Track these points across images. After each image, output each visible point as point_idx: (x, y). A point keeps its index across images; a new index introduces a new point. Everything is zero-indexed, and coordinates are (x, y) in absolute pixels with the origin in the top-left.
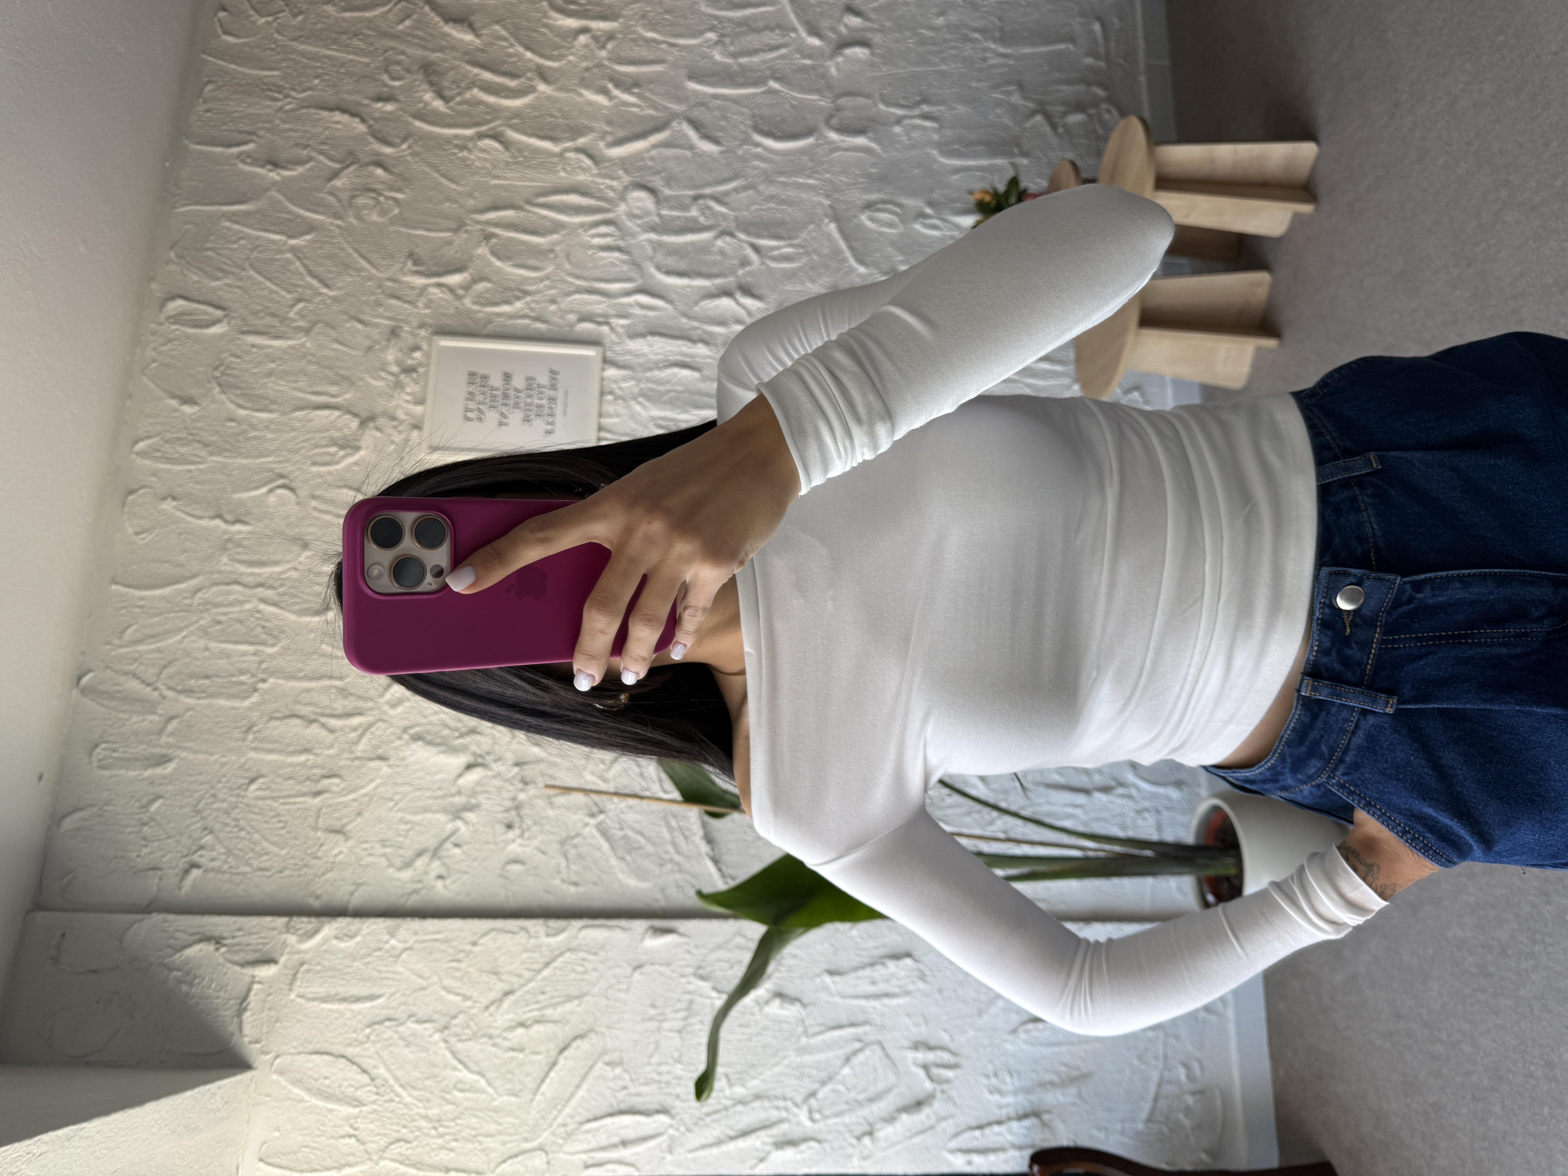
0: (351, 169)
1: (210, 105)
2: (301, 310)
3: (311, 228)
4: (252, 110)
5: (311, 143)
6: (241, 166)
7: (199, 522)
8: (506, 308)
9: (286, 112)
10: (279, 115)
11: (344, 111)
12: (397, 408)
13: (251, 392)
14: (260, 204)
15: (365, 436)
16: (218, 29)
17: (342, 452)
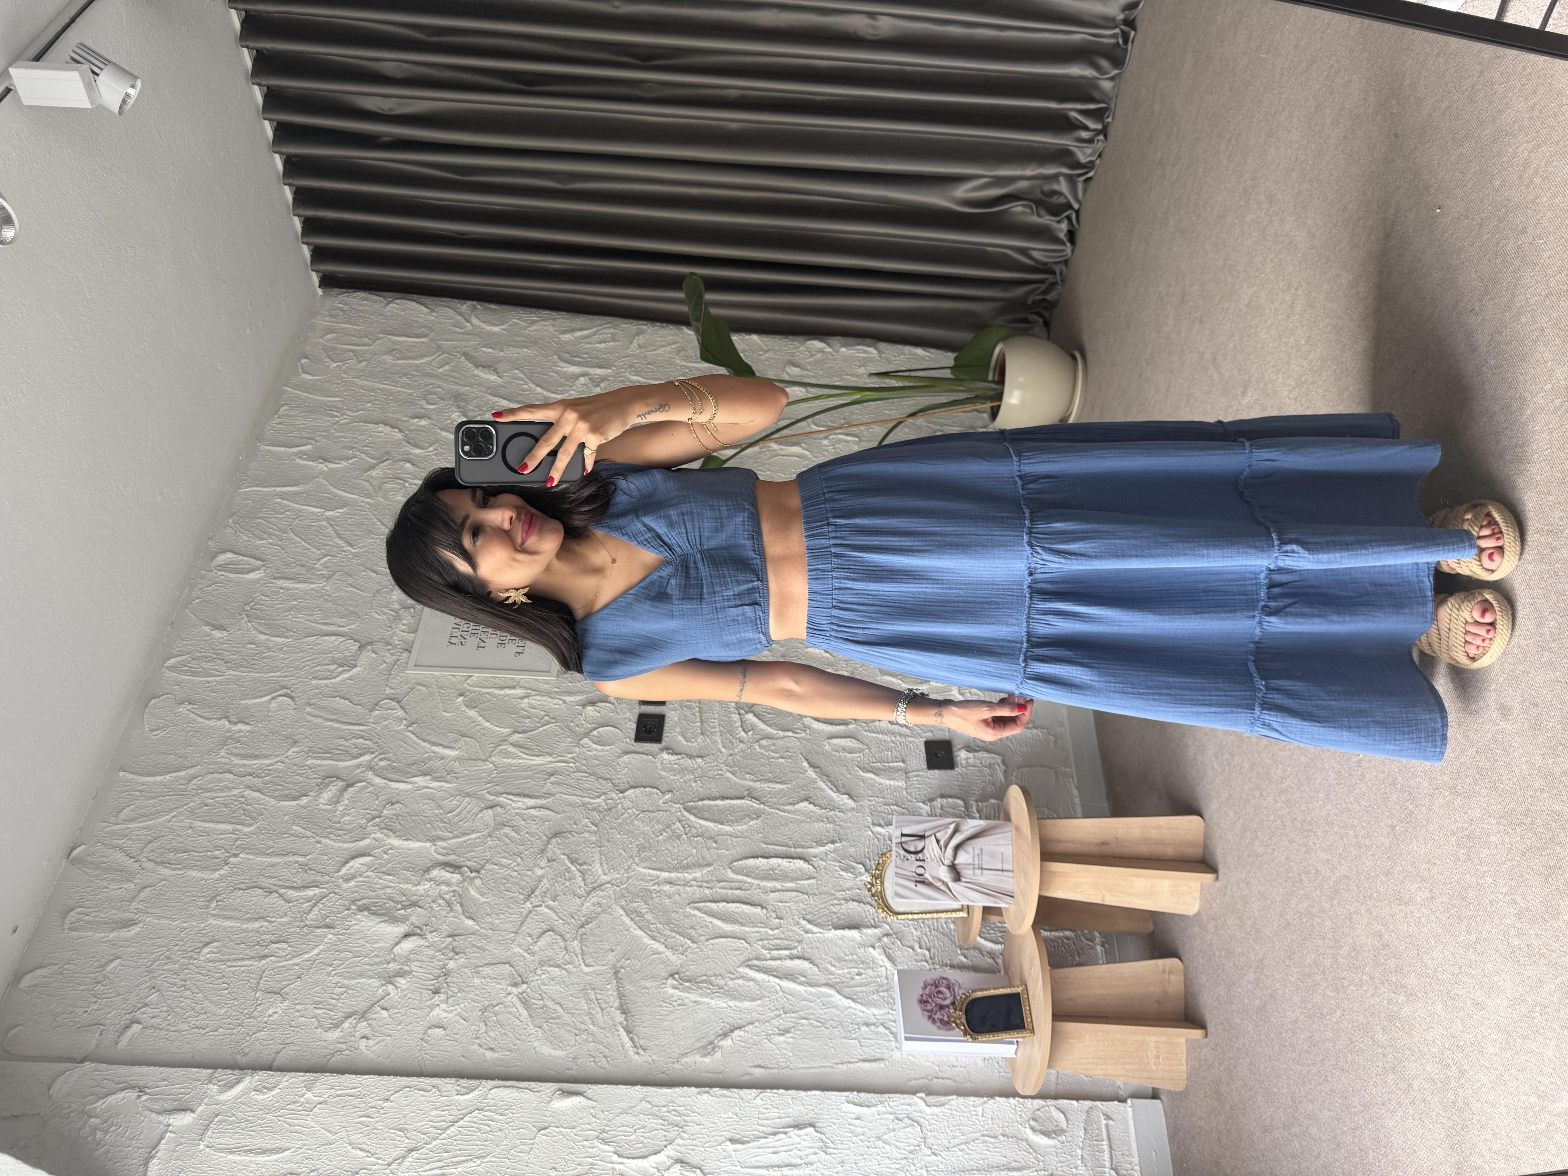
0: (385, 464)
1: (282, 420)
2: (326, 562)
3: (345, 504)
4: (315, 424)
5: (357, 446)
6: (298, 460)
7: (207, 722)
9: (341, 425)
10: (336, 427)
11: (386, 425)
12: (392, 636)
13: (272, 622)
14: (307, 487)
15: (362, 657)
16: (300, 370)
17: (340, 669)
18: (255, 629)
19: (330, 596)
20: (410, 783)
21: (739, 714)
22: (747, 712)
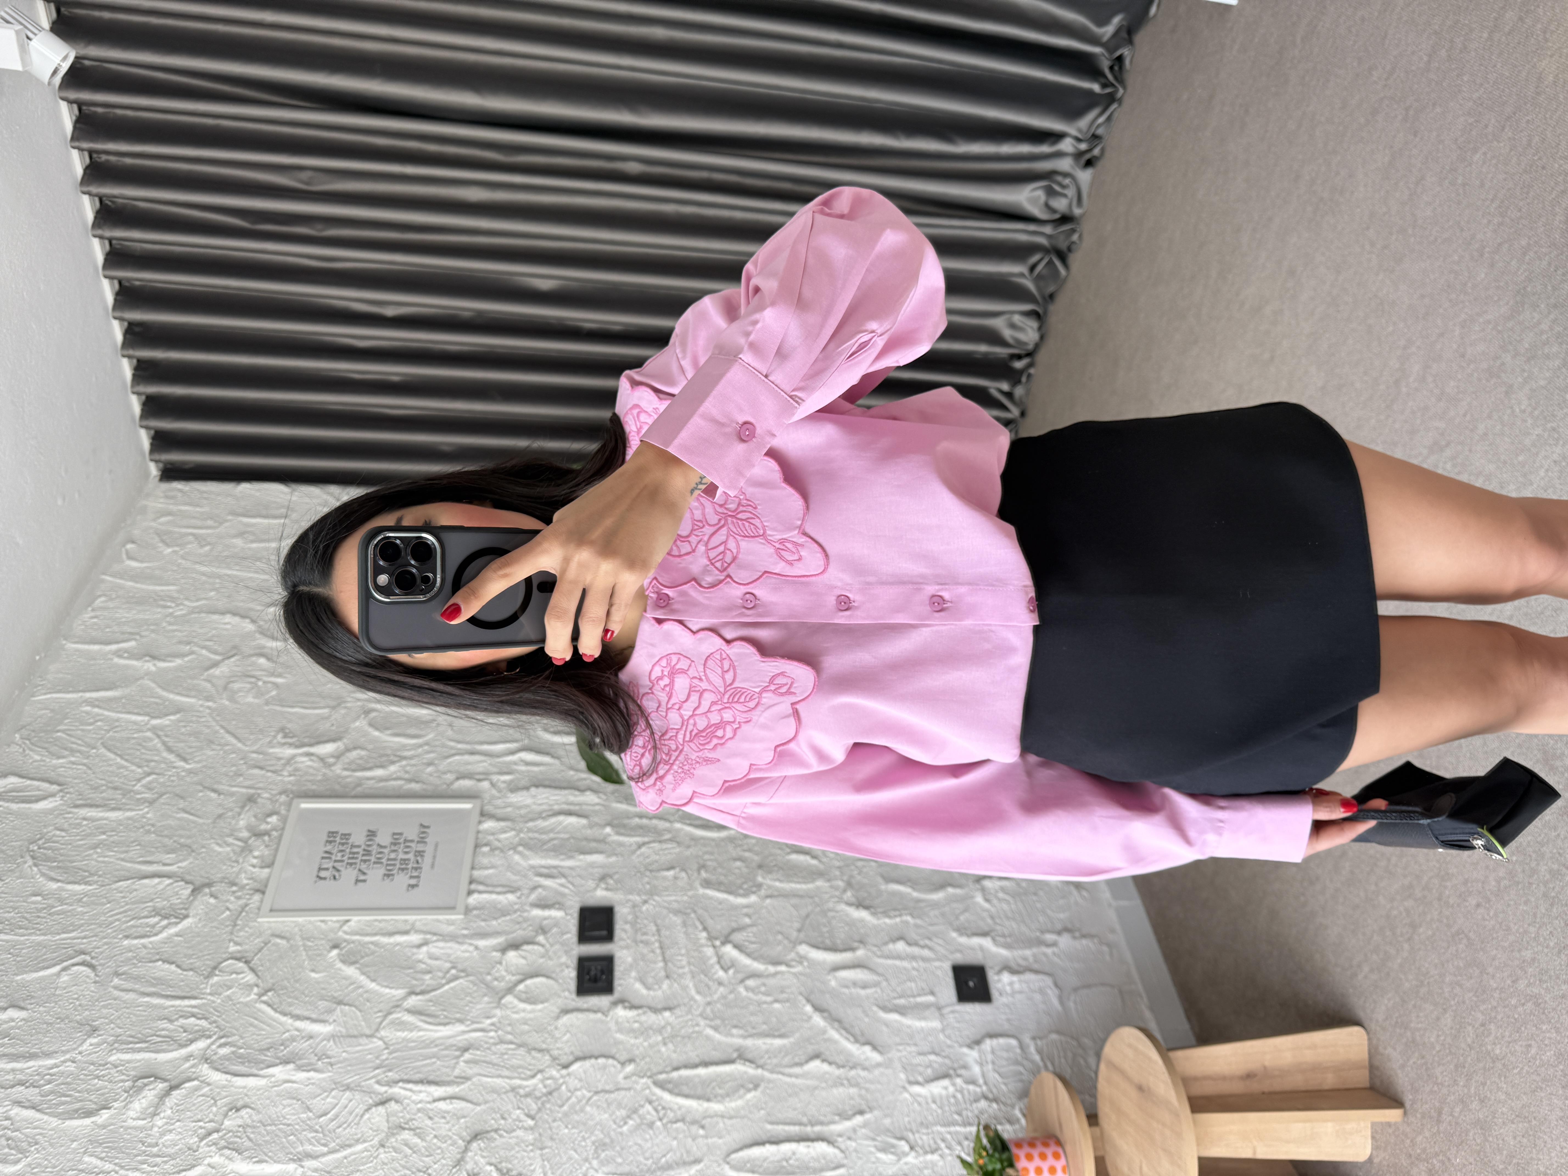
0: (233, 659)
1: (98, 613)
2: (150, 782)
3: (178, 709)
4: (141, 616)
5: (196, 640)
6: (116, 660)
8: (379, 772)
9: (176, 617)
10: (168, 619)
11: (235, 614)
12: (239, 872)
13: (69, 864)
14: (127, 691)
15: (196, 903)
16: (124, 556)
17: (165, 922)
18: (43, 875)
19: (153, 825)
20: (264, 1077)
21: (714, 947)
22: (723, 943)
